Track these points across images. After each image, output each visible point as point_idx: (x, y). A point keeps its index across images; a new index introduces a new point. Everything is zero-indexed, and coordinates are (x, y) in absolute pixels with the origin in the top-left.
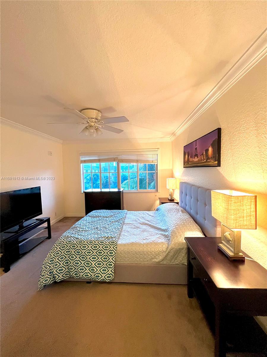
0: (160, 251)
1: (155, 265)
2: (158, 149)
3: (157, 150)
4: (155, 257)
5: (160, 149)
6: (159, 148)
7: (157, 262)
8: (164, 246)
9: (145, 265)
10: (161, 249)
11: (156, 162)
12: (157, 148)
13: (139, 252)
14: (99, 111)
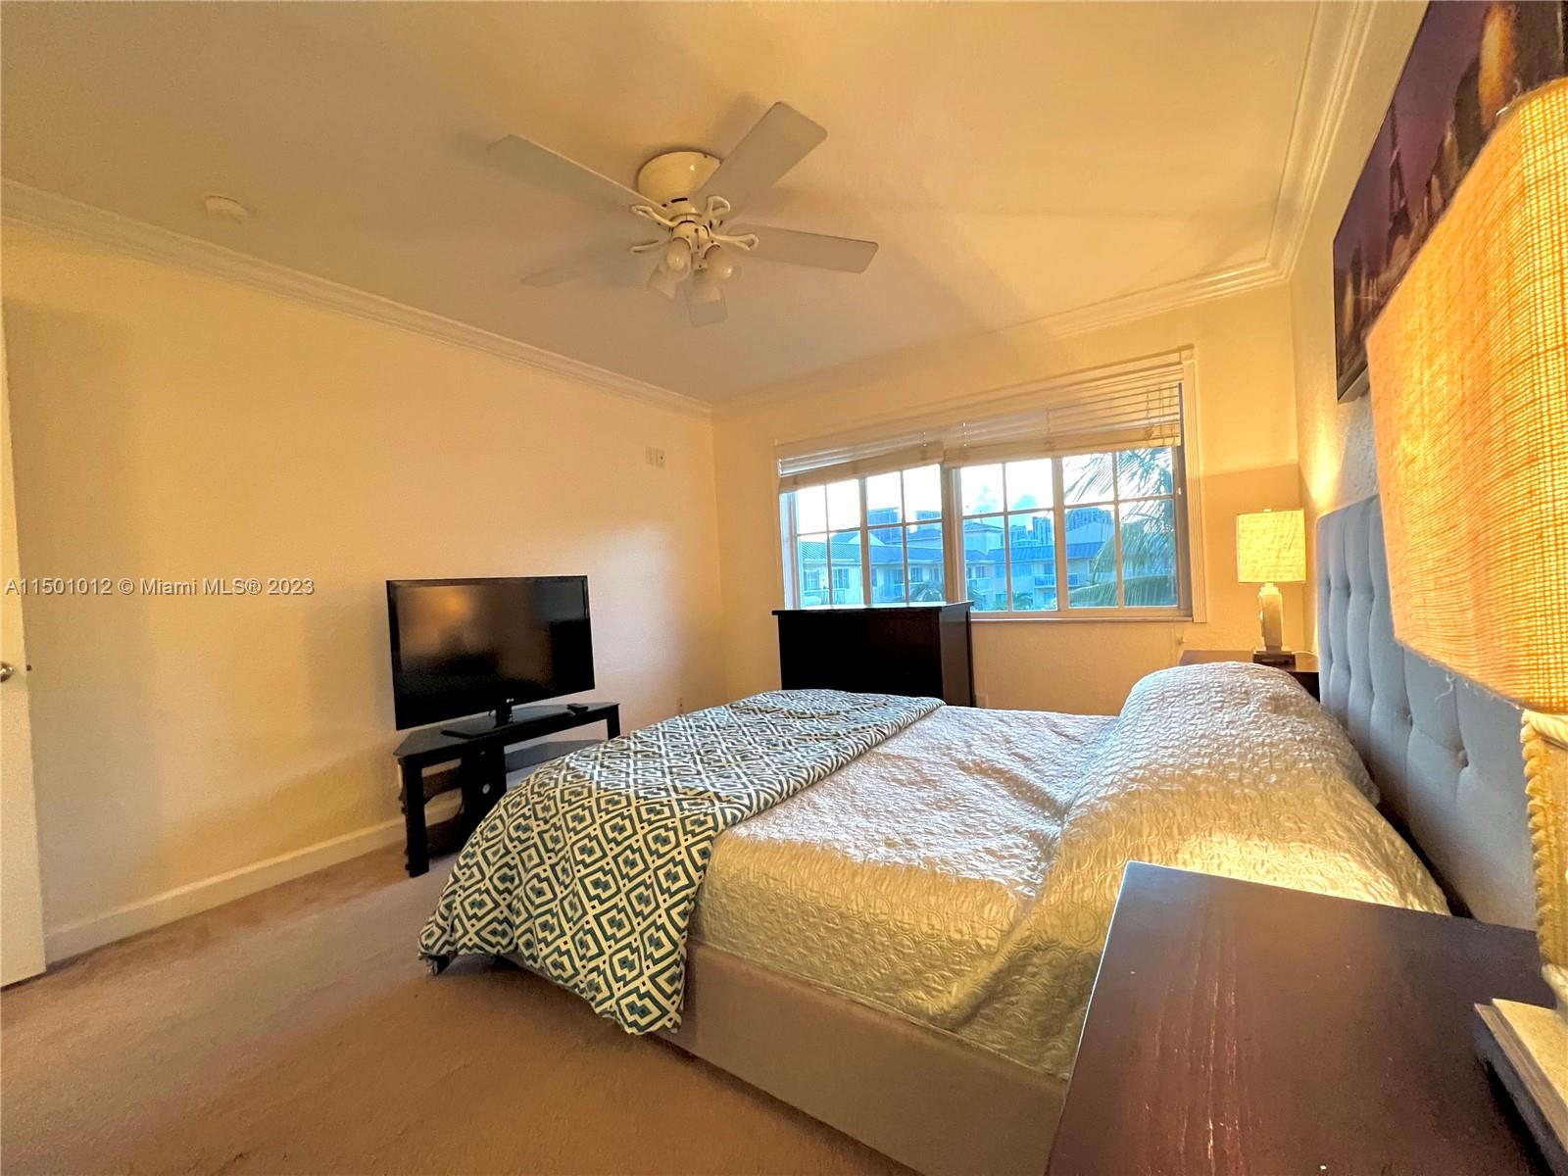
0: (950, 939)
1: (917, 1033)
2: (1179, 350)
3: (1175, 357)
4: (918, 972)
5: (1196, 350)
6: (1190, 347)
7: (932, 1019)
8: (992, 911)
9: (856, 1009)
10: (959, 929)
11: (1172, 436)
12: (1175, 347)
13: (820, 910)
14: (706, 154)
